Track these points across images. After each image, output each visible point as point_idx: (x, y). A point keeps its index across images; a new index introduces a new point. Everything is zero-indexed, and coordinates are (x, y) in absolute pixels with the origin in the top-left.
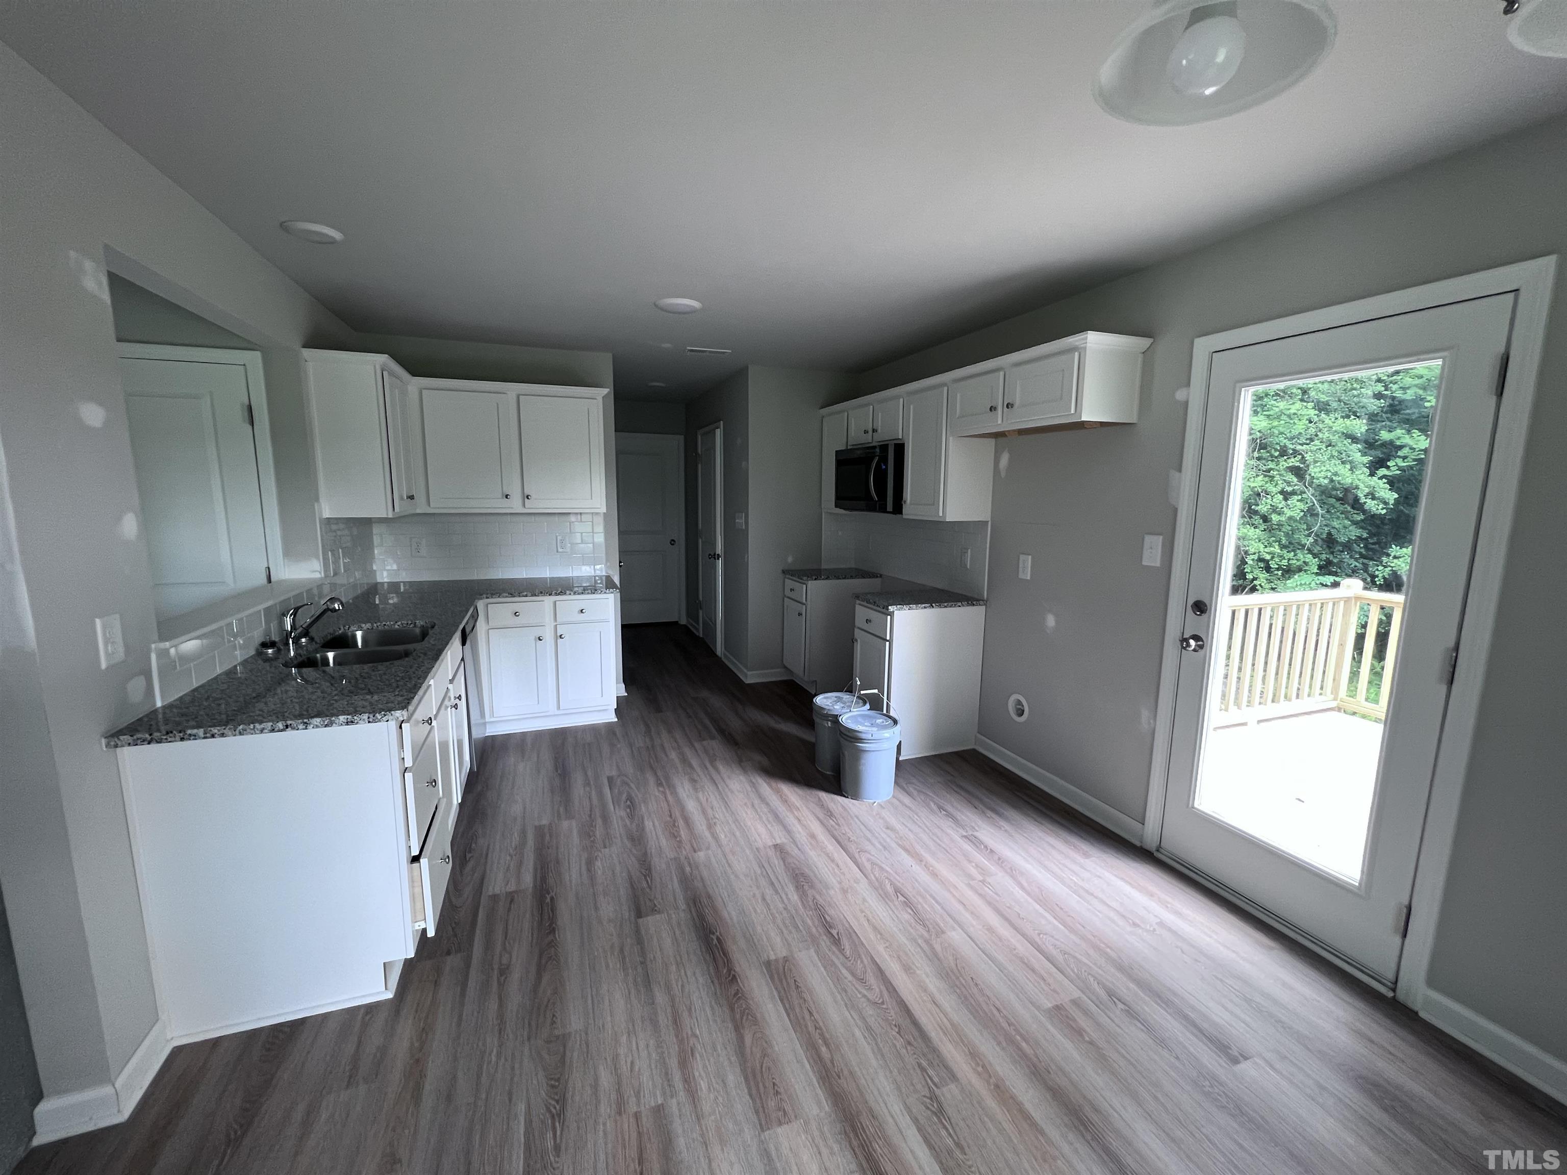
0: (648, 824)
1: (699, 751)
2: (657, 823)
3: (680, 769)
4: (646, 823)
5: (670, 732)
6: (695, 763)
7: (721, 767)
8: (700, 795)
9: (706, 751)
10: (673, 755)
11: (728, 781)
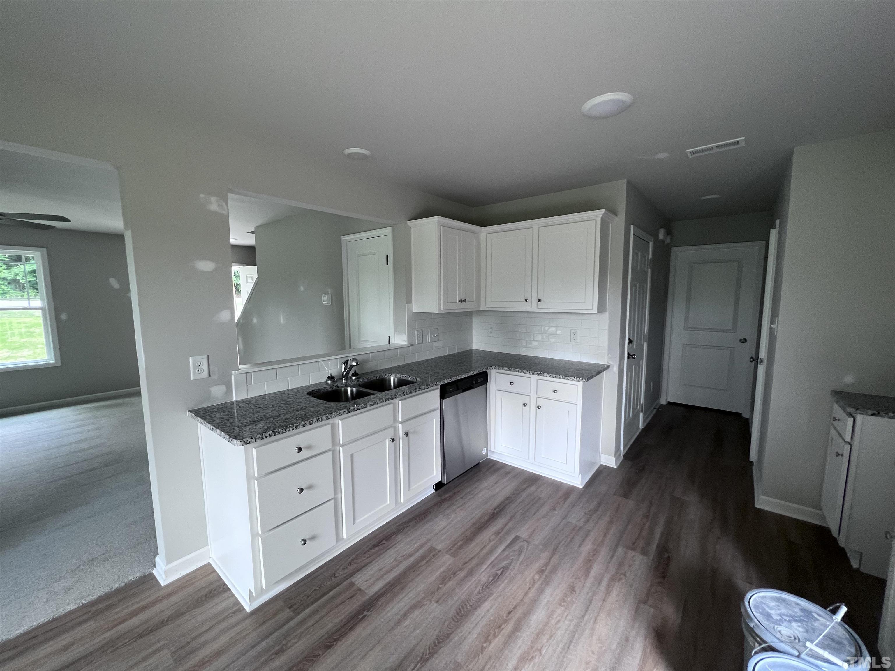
0: (486, 605)
1: (615, 559)
2: (492, 611)
3: (576, 567)
4: (486, 604)
5: (611, 522)
6: (596, 569)
7: (614, 593)
8: (559, 611)
9: (620, 565)
10: (587, 547)
11: (603, 615)
